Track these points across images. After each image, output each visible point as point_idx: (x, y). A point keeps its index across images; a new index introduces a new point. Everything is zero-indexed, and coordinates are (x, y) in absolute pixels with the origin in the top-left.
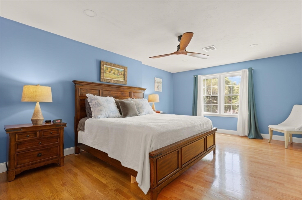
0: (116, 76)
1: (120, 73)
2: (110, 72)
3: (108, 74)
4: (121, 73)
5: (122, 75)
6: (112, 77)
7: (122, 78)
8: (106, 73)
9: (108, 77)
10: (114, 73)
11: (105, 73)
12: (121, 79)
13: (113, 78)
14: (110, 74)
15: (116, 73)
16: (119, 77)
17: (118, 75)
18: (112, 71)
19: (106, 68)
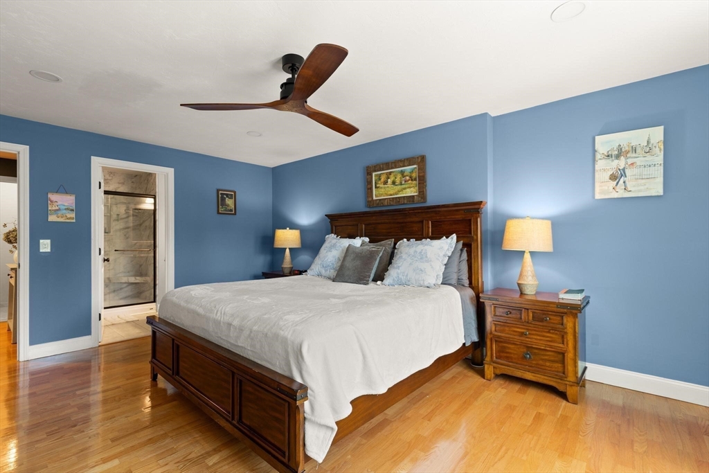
0: (399, 187)
1: (408, 178)
2: (386, 183)
3: (381, 188)
4: (411, 177)
5: (412, 180)
6: (389, 193)
7: (412, 189)
8: (378, 187)
9: (381, 195)
10: (394, 183)
11: (376, 187)
12: (411, 191)
13: (391, 195)
14: (385, 188)
15: (398, 181)
16: (405, 189)
17: (403, 183)
18: (389, 180)
19: (377, 178)
